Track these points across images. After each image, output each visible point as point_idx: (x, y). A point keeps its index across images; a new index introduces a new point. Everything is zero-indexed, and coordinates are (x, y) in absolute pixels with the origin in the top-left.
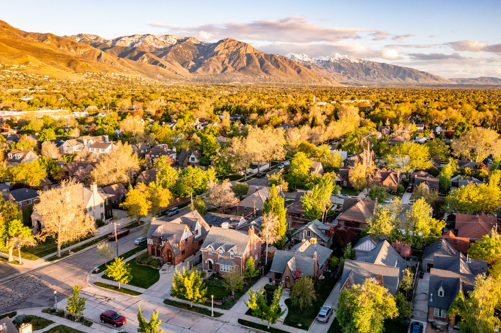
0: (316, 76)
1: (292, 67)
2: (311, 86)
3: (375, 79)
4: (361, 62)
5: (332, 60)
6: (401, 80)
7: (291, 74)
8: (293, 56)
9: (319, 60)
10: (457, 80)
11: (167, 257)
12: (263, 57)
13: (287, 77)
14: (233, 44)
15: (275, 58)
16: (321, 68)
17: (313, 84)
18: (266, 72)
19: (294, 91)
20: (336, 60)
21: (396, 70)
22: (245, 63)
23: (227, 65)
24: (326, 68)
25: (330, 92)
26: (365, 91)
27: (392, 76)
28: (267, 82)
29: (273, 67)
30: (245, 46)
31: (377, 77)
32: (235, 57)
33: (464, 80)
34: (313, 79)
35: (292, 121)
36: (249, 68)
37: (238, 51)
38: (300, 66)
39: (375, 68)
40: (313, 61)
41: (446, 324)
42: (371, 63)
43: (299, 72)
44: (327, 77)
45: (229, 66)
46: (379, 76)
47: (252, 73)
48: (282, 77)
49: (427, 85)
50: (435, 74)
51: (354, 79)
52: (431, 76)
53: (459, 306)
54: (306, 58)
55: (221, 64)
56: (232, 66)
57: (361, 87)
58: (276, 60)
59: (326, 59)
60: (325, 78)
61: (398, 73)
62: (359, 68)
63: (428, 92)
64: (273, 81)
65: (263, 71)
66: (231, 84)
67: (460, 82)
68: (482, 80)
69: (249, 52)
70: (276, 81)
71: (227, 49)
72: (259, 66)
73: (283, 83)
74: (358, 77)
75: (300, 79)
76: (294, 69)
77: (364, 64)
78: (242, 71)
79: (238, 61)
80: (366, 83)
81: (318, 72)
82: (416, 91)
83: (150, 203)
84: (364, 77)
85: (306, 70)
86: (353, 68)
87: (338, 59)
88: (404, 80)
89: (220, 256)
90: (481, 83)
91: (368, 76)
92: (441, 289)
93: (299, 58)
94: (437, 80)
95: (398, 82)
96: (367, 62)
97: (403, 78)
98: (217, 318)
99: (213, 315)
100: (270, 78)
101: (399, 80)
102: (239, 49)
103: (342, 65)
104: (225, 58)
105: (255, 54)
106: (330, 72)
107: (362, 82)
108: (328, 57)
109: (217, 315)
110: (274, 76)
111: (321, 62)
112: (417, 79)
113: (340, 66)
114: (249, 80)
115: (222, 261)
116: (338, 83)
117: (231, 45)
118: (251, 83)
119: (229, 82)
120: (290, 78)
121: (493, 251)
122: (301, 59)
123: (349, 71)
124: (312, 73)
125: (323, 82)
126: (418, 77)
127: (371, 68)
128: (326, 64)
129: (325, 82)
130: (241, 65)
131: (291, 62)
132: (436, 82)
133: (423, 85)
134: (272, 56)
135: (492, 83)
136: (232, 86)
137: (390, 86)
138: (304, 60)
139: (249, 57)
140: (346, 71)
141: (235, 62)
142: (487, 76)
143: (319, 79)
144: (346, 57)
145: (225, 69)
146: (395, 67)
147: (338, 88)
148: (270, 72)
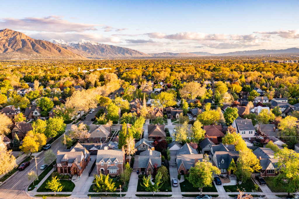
0: (71, 54)
1: (55, 48)
2: (69, 60)
3: (107, 54)
4: (98, 45)
5: (80, 43)
6: (122, 55)
7: (54, 53)
8: (54, 41)
9: (72, 44)
10: (152, 54)
11: (73, 172)
12: (34, 42)
13: (52, 54)
14: (10, 33)
15: (42, 42)
16: (74, 49)
17: (70, 59)
18: (37, 52)
19: (59, 64)
20: (83, 43)
21: (119, 49)
22: (21, 46)
23: (8, 47)
24: (77, 48)
25: (83, 63)
26: (104, 62)
27: (117, 52)
28: (38, 58)
29: (42, 48)
30: (20, 34)
31: (109, 53)
32: (13, 41)
33: (156, 54)
34: (70, 56)
35: (79, 84)
36: (24, 49)
37: (15, 38)
38: (60, 47)
39: (107, 48)
40: (68, 44)
41: (226, 175)
42: (105, 45)
43: (60, 51)
44: (79, 54)
45: (9, 47)
46: (110, 53)
47: (27, 53)
48: (48, 55)
49: (137, 58)
50: (140, 51)
51: (95, 55)
52: (139, 52)
53: (232, 165)
54: (63, 42)
55: (3, 46)
56: (11, 48)
57: (100, 60)
58: (43, 44)
59: (76, 43)
60: (77, 55)
61: (120, 50)
62: (97, 48)
63: (139, 62)
64: (43, 57)
65: (35, 51)
66: (12, 60)
67: (154, 55)
68: (164, 54)
69: (23, 38)
70: (45, 57)
71: (6, 36)
72: (31, 47)
73: (50, 58)
74: (97, 53)
75: (61, 55)
76: (56, 49)
77: (100, 46)
78: (19, 51)
79: (15, 44)
80: (102, 57)
81: (72, 51)
82: (133, 61)
83: (38, 143)
84: (101, 54)
85: (64, 50)
86: (94, 48)
87: (84, 43)
88: (124, 55)
89: (108, 165)
90: (164, 56)
91: (103, 53)
92: (223, 160)
93: (59, 42)
94: (142, 54)
95: (121, 56)
96: (102, 45)
97: (123, 54)
98: (124, 197)
99: (121, 196)
100: (40, 55)
101: (121, 55)
102: (15, 36)
103: (87, 47)
104: (5, 42)
105: (28, 40)
106: (80, 51)
107: (100, 57)
108: (77, 41)
109: (123, 195)
110: (43, 54)
111: (73, 44)
112: (131, 54)
113: (85, 47)
114: (25, 57)
115: (110, 168)
116: (85, 58)
117: (9, 33)
118: (27, 59)
119: (10, 59)
120: (54, 55)
121: (234, 140)
122: (60, 43)
123: (91, 50)
124: (68, 52)
125: (76, 57)
126: (132, 53)
127: (104, 48)
128: (77, 46)
129: (77, 57)
130: (18, 47)
131: (53, 45)
132: (142, 56)
133: (135, 58)
134: (40, 41)
135: (169, 56)
136: (14, 62)
137: (116, 58)
138: (62, 44)
139: (24, 42)
140: (90, 50)
141: (13, 45)
142: (167, 52)
143: (73, 55)
144: (89, 41)
145: (7, 50)
146: (118, 47)
147: (87, 61)
148: (40, 52)
